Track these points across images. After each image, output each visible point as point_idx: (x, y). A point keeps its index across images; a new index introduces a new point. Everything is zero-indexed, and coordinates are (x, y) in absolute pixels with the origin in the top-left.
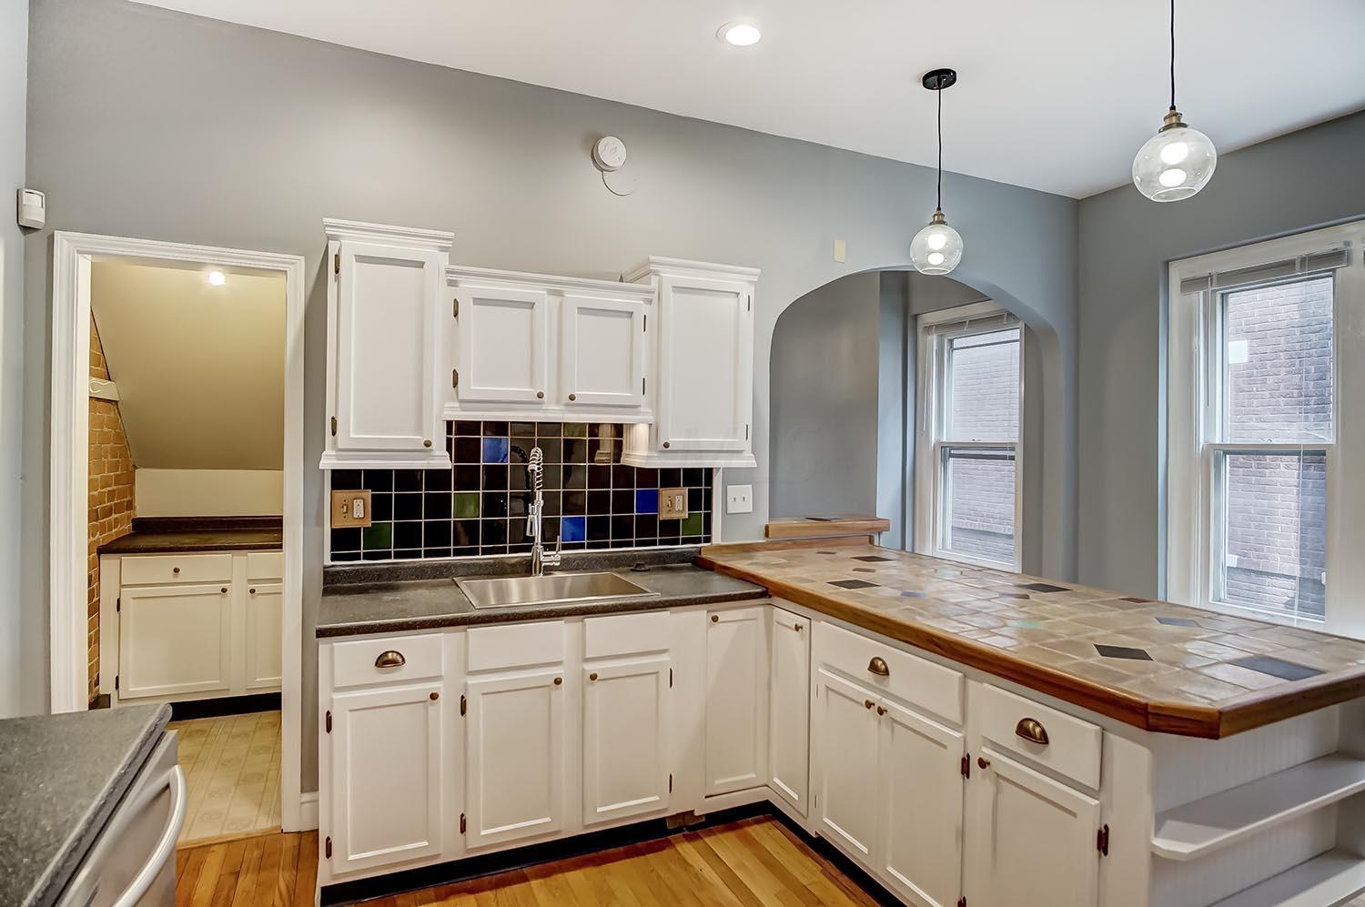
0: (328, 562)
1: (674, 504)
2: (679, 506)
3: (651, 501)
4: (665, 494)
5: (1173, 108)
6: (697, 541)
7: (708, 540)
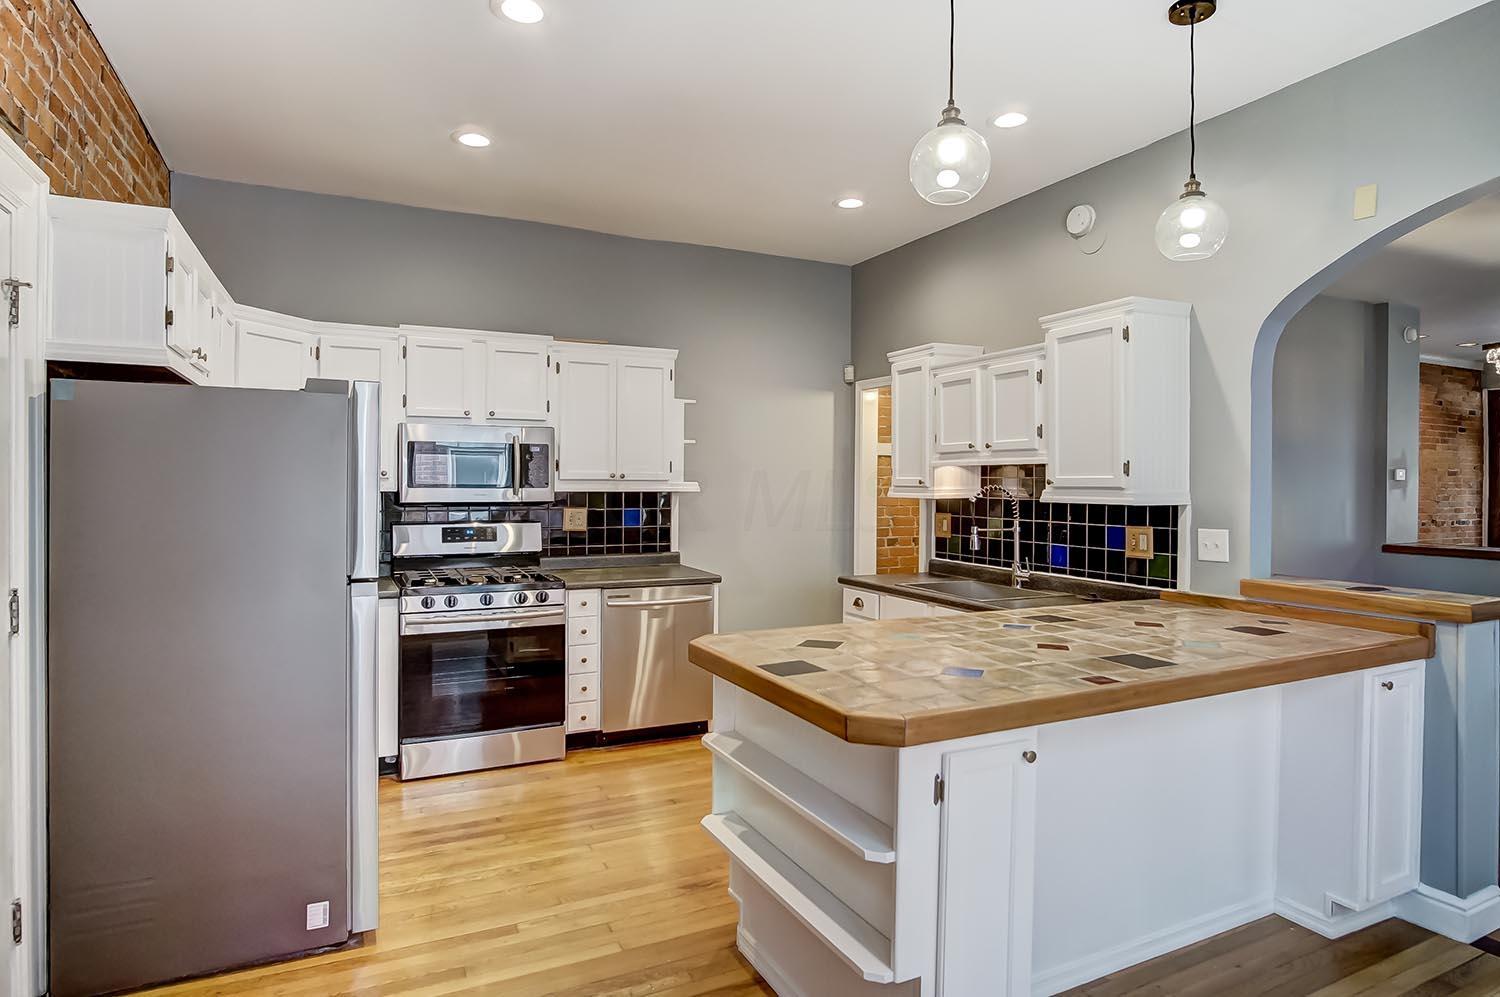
0: (934, 557)
1: (1140, 542)
2: (1143, 546)
3: (1118, 538)
4: (1130, 531)
5: (951, 102)
6: (1165, 585)
7: (1174, 586)
